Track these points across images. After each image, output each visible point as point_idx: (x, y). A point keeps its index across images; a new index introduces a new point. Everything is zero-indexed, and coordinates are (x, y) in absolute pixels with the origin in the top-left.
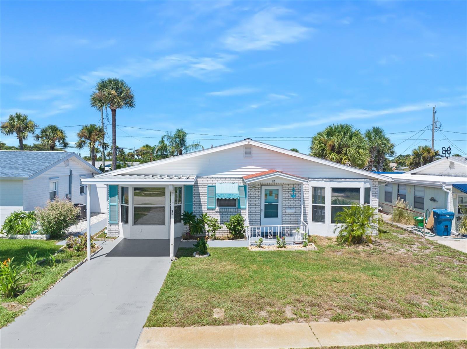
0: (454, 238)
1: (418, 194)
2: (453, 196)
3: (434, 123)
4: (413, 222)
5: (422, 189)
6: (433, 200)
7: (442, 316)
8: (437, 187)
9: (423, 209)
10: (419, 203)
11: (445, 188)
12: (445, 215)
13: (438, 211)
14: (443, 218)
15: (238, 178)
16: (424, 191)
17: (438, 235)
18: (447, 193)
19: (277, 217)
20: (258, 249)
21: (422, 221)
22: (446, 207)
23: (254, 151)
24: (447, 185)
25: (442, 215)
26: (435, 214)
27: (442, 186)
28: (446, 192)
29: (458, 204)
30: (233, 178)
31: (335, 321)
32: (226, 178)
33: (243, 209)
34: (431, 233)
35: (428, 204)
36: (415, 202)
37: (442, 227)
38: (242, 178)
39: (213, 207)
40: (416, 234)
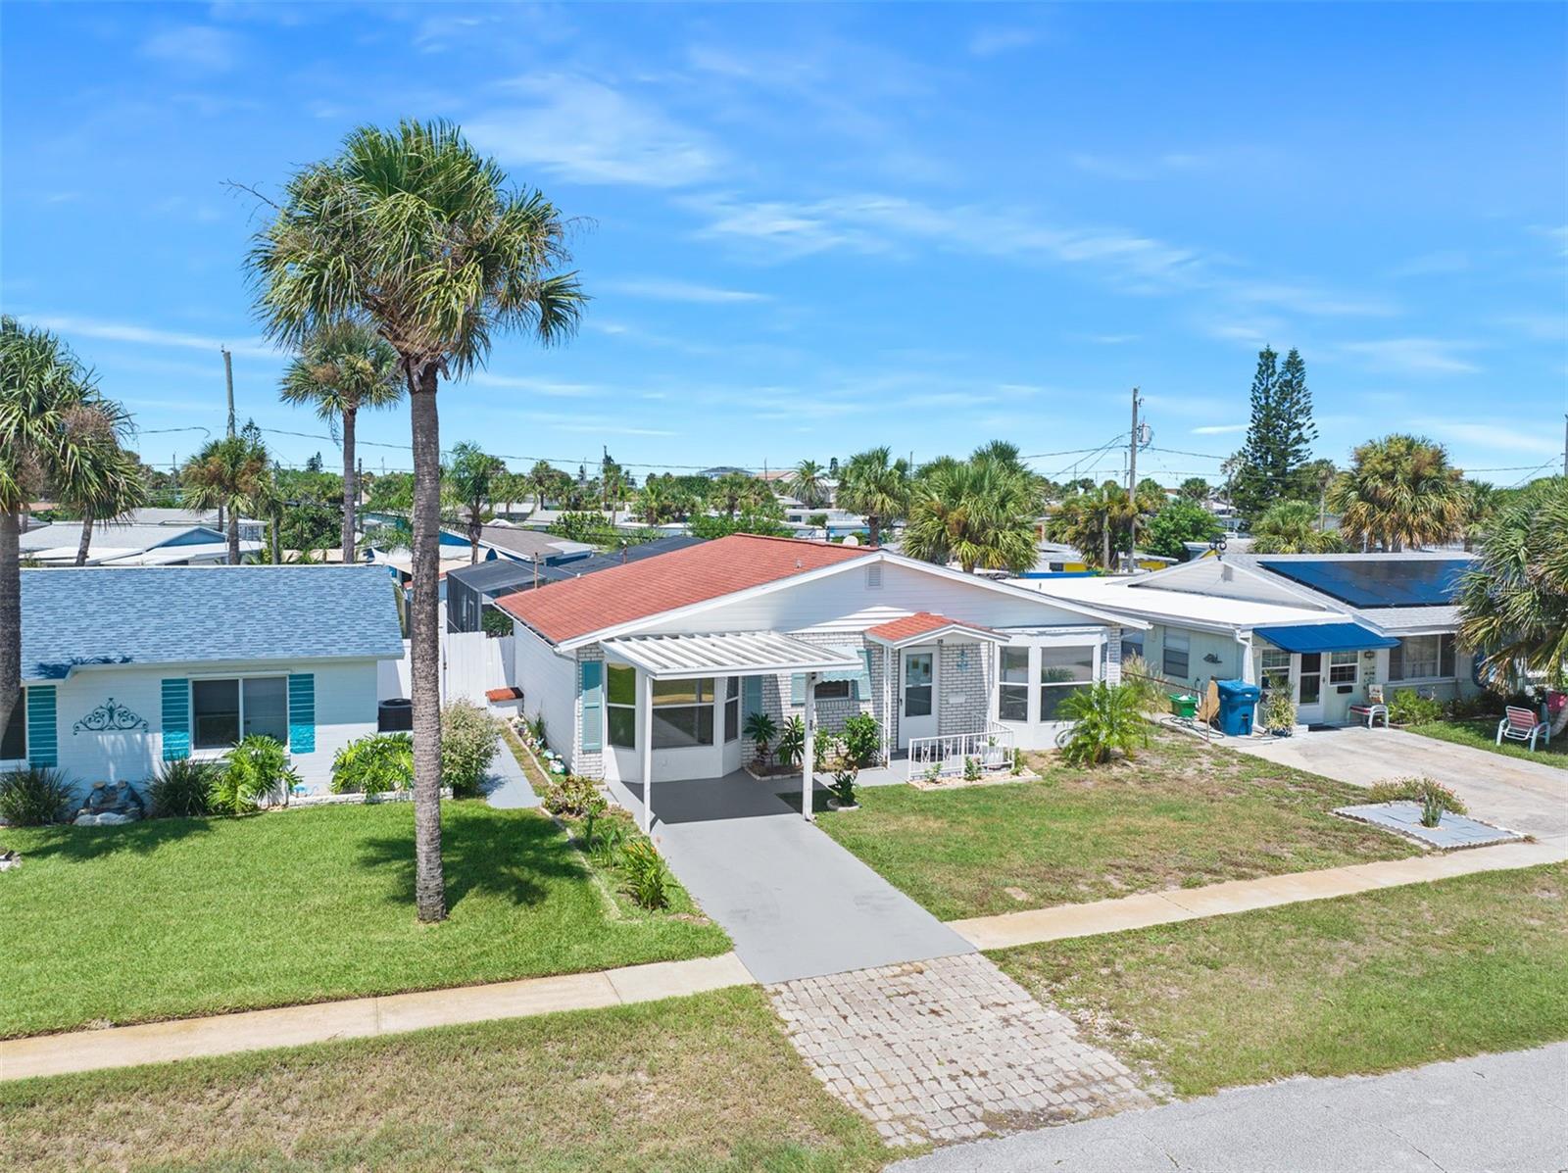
0: (1259, 738)
1: (1175, 644)
2: (1254, 653)
3: (1136, 430)
4: (1167, 706)
5: (1186, 634)
6: (1212, 659)
7: (1321, 868)
8: (1223, 635)
9: (1186, 677)
10: (1175, 664)
11: (1239, 636)
12: (1244, 694)
13: (1227, 684)
14: (1240, 699)
15: (855, 633)
16: (1188, 640)
17: (1230, 734)
18: (1244, 646)
19: (929, 713)
20: (932, 787)
21: (1191, 705)
22: (1239, 674)
23: (886, 575)
24: (1242, 631)
25: (1237, 694)
26: (1222, 691)
27: (1233, 632)
28: (1239, 644)
29: (1261, 669)
30: (844, 633)
31: (1189, 887)
32: (829, 634)
33: (864, 701)
34: (1213, 730)
35: (1196, 667)
36: (1165, 661)
37: (1236, 717)
38: (862, 633)
39: (802, 699)
40: (1186, 734)
